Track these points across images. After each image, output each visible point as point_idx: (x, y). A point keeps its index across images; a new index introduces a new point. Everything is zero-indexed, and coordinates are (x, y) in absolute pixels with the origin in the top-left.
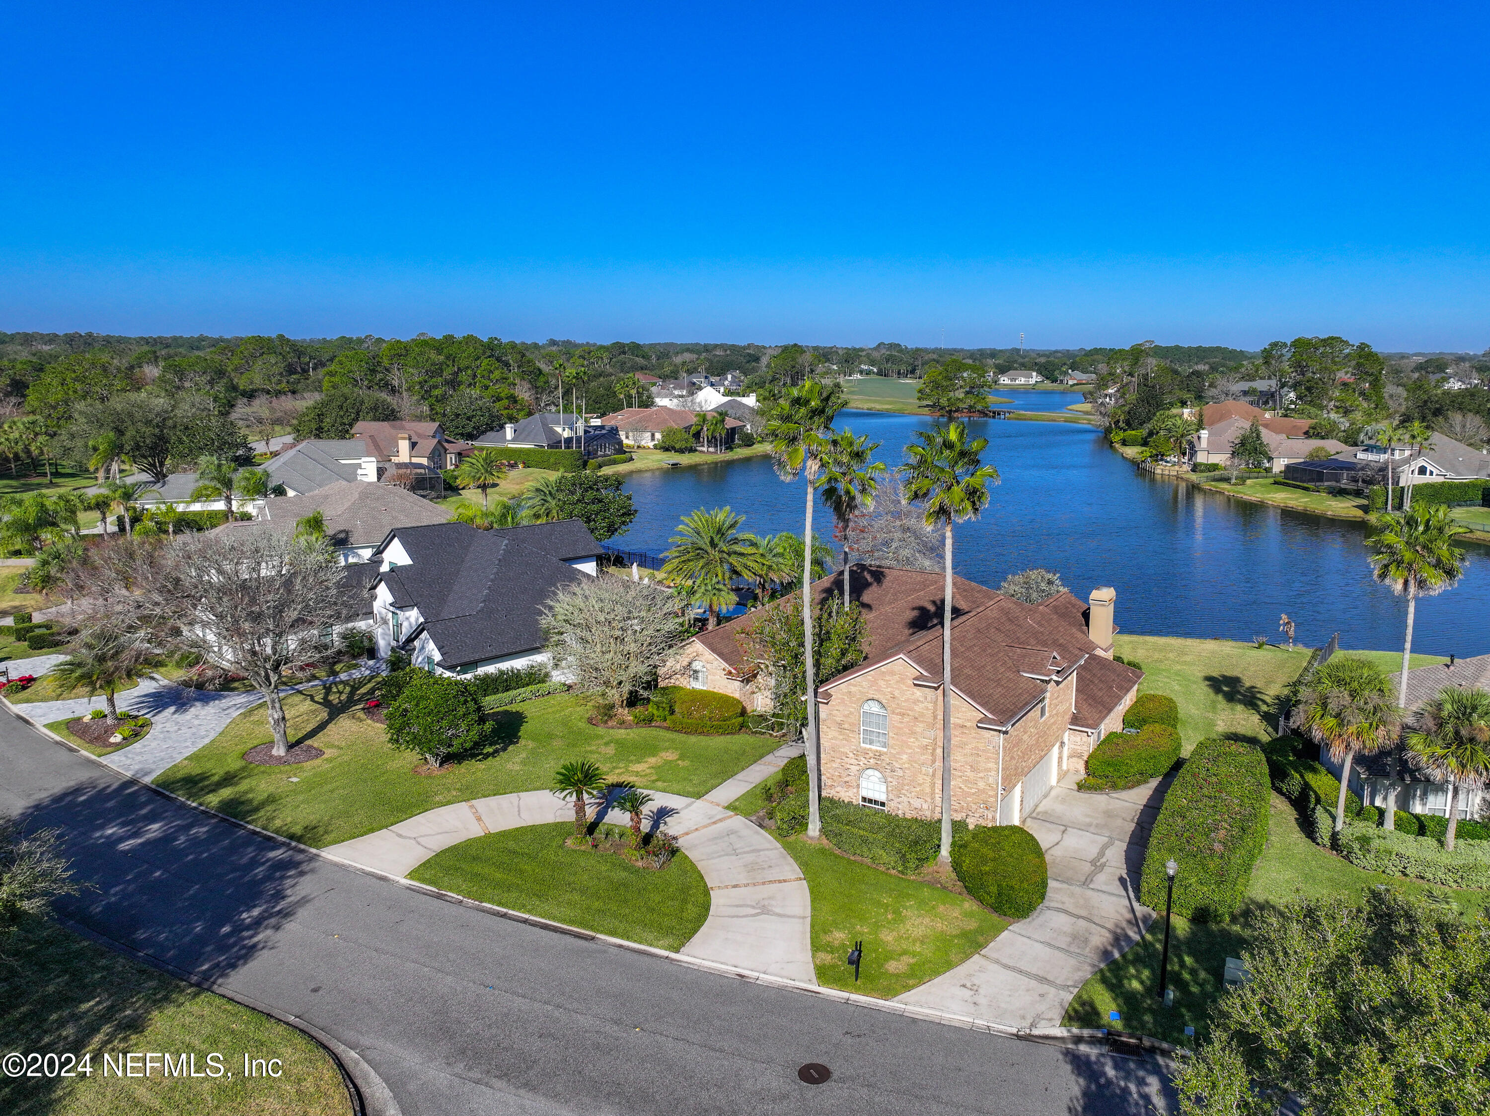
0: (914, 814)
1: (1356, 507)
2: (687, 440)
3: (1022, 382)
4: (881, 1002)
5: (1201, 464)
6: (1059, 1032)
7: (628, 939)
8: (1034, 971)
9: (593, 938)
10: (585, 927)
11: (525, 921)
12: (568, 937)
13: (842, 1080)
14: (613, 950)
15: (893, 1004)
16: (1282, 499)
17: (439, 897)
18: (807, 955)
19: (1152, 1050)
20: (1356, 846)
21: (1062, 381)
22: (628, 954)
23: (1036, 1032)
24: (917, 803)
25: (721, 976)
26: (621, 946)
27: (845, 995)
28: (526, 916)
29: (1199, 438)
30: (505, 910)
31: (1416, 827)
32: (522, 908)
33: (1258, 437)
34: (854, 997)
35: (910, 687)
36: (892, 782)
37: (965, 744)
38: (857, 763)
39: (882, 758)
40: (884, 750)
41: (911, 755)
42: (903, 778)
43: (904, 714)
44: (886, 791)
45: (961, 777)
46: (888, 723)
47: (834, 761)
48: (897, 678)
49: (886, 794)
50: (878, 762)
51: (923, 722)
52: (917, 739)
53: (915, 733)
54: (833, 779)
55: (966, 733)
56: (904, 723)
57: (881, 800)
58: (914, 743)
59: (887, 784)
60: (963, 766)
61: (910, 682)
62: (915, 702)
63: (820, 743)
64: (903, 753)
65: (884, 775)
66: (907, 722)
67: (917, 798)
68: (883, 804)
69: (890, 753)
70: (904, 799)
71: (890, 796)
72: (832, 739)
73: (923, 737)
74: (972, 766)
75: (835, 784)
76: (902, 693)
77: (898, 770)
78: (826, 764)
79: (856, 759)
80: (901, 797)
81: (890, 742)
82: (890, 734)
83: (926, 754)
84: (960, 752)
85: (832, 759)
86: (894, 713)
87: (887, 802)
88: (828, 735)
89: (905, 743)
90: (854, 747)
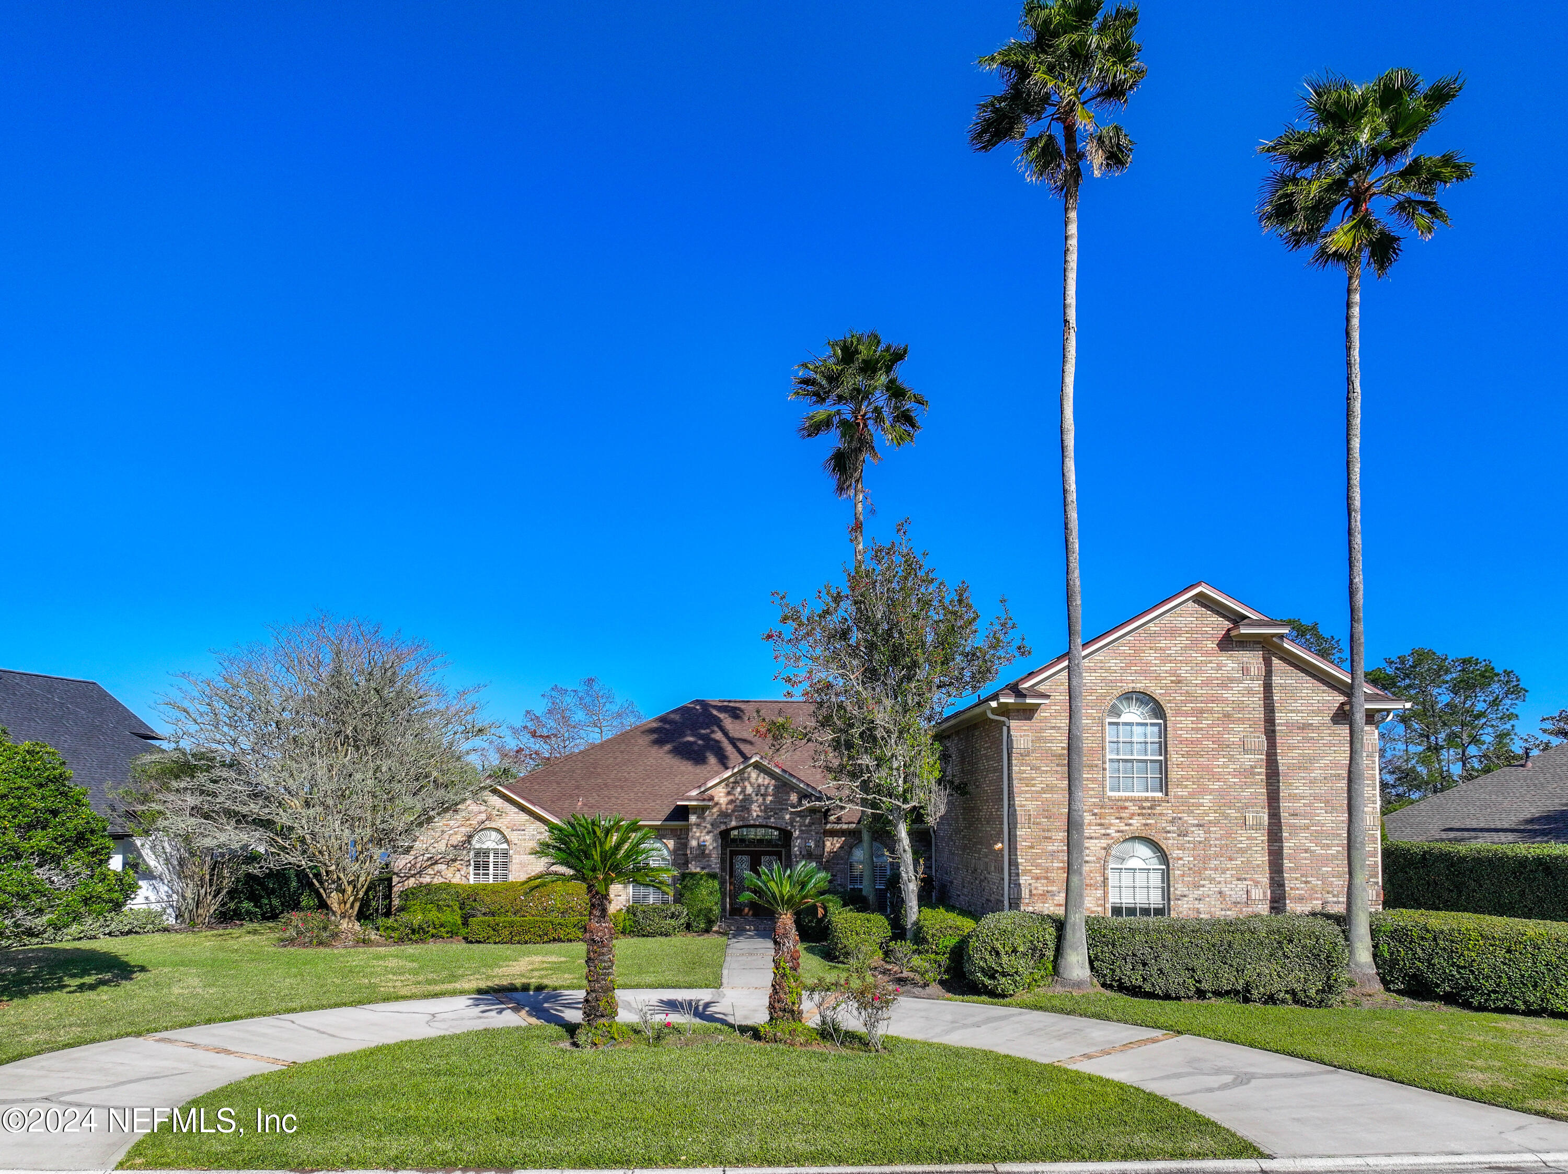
0: (1235, 915)
24: (1236, 891)
35: (1212, 655)
36: (1182, 858)
37: (1312, 759)
38: (1103, 831)
39: (1158, 810)
40: (1160, 795)
41: (1221, 793)
42: (1206, 843)
43: (1202, 711)
44: (1163, 882)
45: (1307, 828)
46: (1166, 737)
47: (1050, 838)
48: (1183, 640)
49: (1163, 888)
50: (1149, 821)
51: (1241, 721)
52: (1231, 758)
53: (1228, 746)
54: (1047, 878)
55: (1312, 738)
56: (1201, 729)
57: (1152, 906)
58: (1225, 766)
59: (1168, 866)
60: (1310, 805)
61: (1212, 645)
62: (1226, 683)
63: (1014, 805)
64: (1204, 791)
65: (1164, 847)
66: (1209, 726)
67: (1238, 880)
68: (1159, 912)
69: (1176, 797)
70: (1209, 889)
71: (1178, 888)
72: (1043, 791)
73: (1246, 751)
74: (1327, 802)
75: (1054, 888)
76: (1198, 668)
77: (1194, 829)
78: (1032, 847)
79: (1101, 825)
80: (1203, 886)
81: (1174, 774)
82: (1174, 758)
83: (1253, 784)
84: (1304, 778)
85: (1047, 834)
86: (1178, 712)
87: (1169, 904)
88: (1034, 785)
89: (1207, 769)
90: (1094, 800)
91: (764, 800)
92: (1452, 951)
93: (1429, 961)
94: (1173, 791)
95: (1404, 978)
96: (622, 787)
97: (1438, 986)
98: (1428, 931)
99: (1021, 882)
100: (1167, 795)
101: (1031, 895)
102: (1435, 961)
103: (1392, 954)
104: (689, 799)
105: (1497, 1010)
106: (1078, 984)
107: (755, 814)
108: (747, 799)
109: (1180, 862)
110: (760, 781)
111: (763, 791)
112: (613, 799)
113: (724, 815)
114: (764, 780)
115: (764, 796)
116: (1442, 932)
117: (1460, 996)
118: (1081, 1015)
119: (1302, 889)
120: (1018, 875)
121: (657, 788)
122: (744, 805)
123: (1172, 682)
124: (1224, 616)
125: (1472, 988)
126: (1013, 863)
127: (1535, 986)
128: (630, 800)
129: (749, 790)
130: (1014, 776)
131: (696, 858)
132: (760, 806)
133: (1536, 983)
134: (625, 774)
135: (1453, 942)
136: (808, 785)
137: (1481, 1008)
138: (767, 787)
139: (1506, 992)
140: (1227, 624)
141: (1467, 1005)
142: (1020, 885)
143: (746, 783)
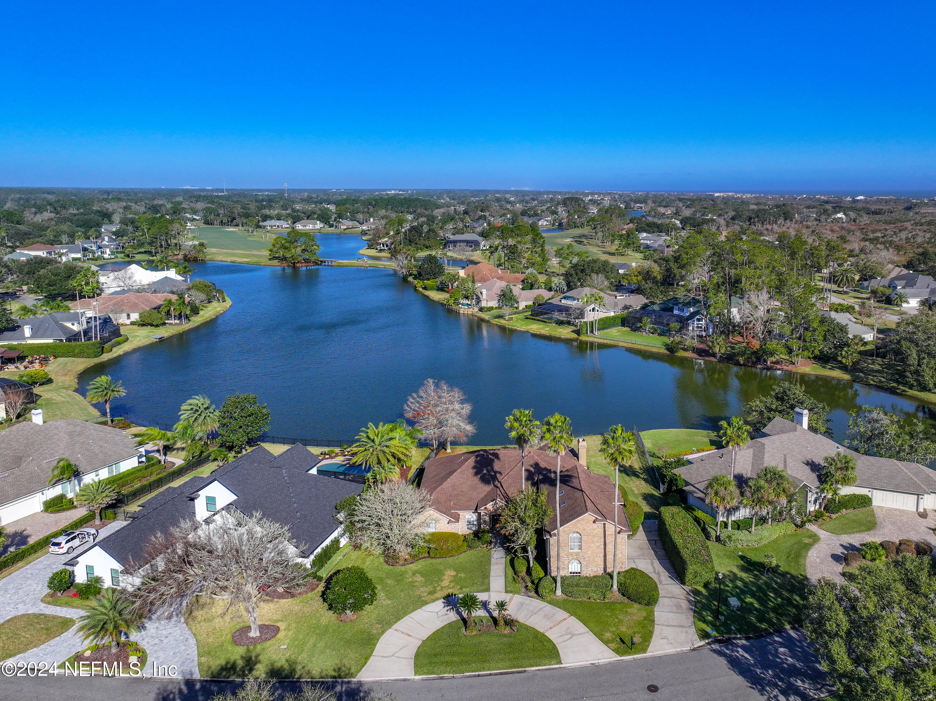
0: (595, 574)
1: (572, 332)
2: (161, 318)
3: (311, 228)
4: (644, 655)
5: (485, 308)
6: (702, 643)
7: (539, 666)
8: (676, 624)
9: (525, 671)
10: (518, 667)
11: (490, 675)
12: (515, 674)
13: (663, 686)
14: (538, 672)
15: (648, 654)
16: (538, 329)
17: (442, 678)
18: (605, 647)
19: (729, 639)
20: (727, 540)
21: (336, 226)
22: (546, 672)
23: (696, 646)
24: (595, 569)
25: (586, 667)
26: (539, 670)
27: (631, 657)
28: (489, 672)
29: (481, 293)
30: (477, 673)
31: (736, 526)
32: (484, 669)
33: (511, 291)
34: (635, 656)
36: (584, 563)
39: (579, 554)
40: (580, 551)
41: (592, 551)
42: (589, 560)
43: (589, 535)
46: (581, 540)
49: (580, 569)
50: (577, 557)
51: (597, 537)
52: (595, 544)
54: (556, 568)
56: (589, 539)
58: (593, 546)
59: (581, 565)
62: (594, 530)
63: (550, 554)
64: (589, 550)
65: (581, 561)
67: (595, 567)
69: (583, 552)
71: (583, 569)
73: (598, 543)
77: (587, 558)
78: (554, 562)
79: (567, 558)
80: (588, 568)
81: (583, 548)
82: (583, 544)
83: (599, 549)
85: (556, 560)
86: (584, 536)
87: (581, 572)
88: (554, 550)
89: (590, 546)
90: (566, 553)
96: (462, 495)
99: (551, 569)
101: (553, 571)
108: (498, 509)
112: (461, 501)
113: (491, 512)
115: (502, 508)
123: (583, 530)
126: (550, 565)
128: (465, 501)
130: (550, 549)
131: (484, 523)
140: (594, 518)
143: (497, 505)
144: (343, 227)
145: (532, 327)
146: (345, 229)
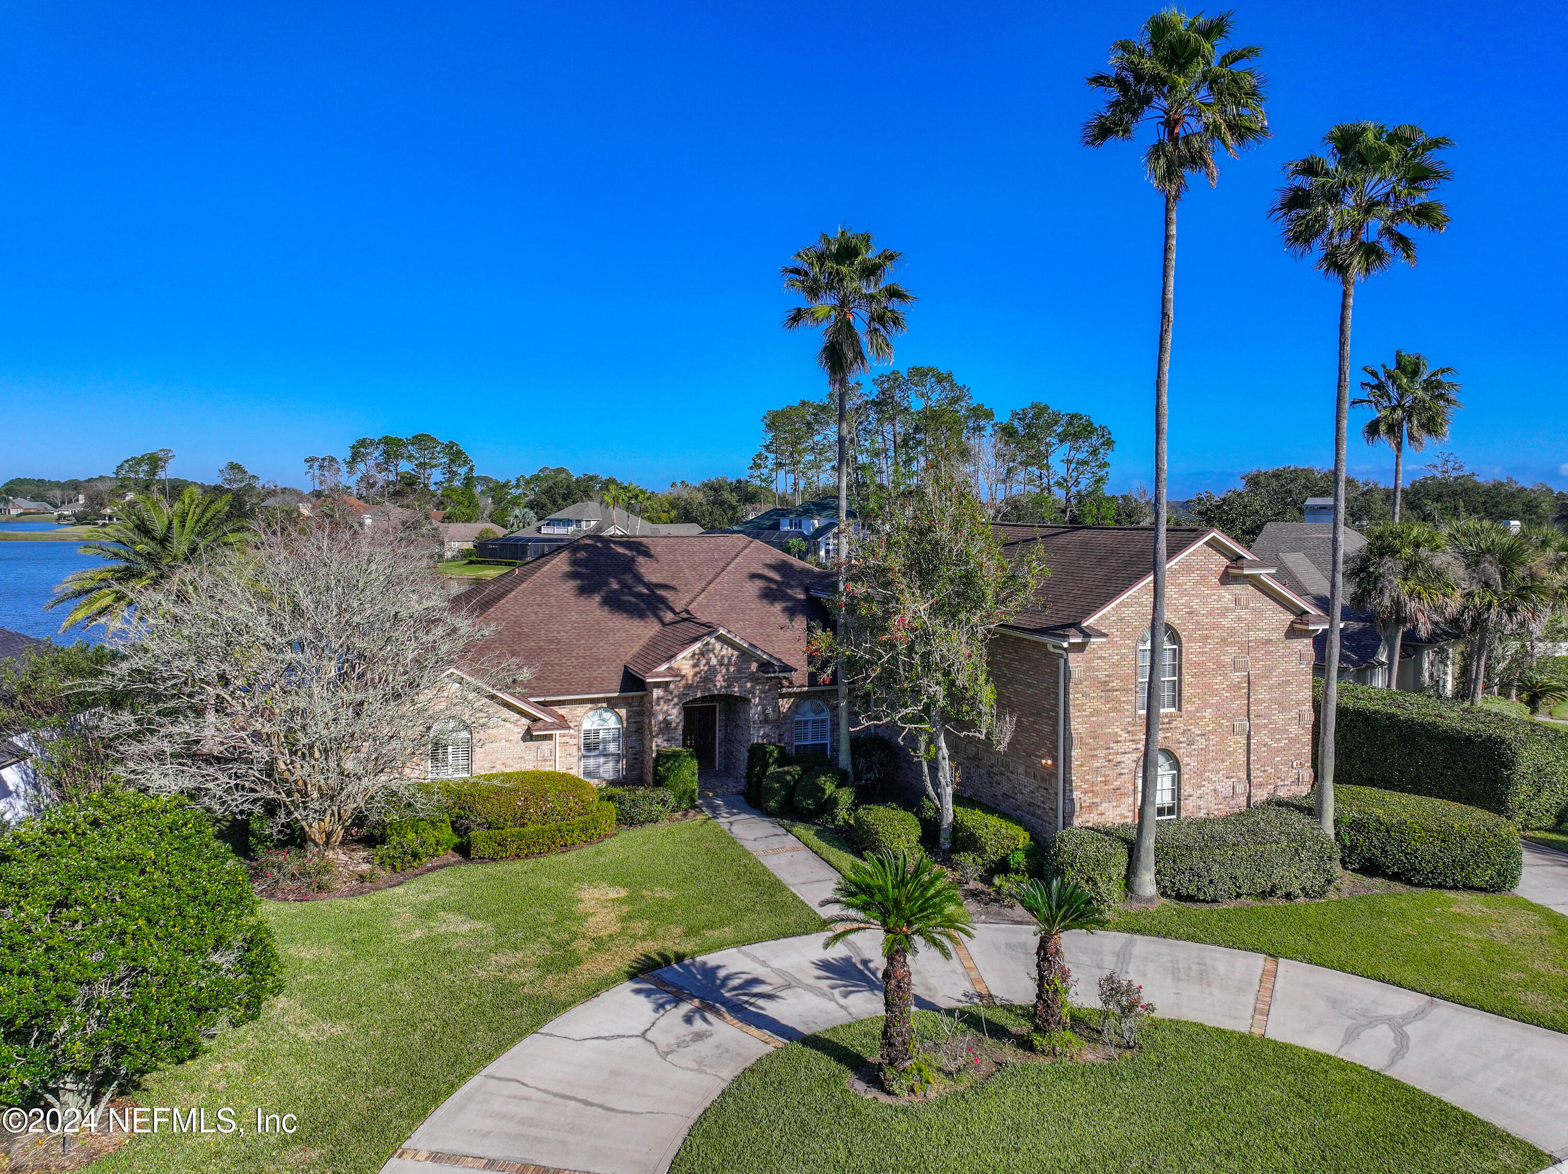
0: (1224, 808)
24: (1226, 787)
35: (1214, 588)
36: (1189, 763)
37: (1271, 669)
38: (1134, 746)
39: (1174, 724)
40: (1173, 710)
41: (1218, 706)
42: (1205, 750)
43: (1207, 637)
44: (1173, 785)
45: (1266, 726)
46: (1180, 660)
47: (1096, 756)
48: (1195, 576)
49: (1173, 790)
50: (1167, 735)
51: (1233, 644)
52: (1225, 676)
53: (1224, 666)
54: (1092, 791)
55: (1272, 652)
56: (1206, 652)
57: (1166, 805)
58: (1221, 683)
59: (1179, 771)
60: (1269, 707)
61: (1215, 580)
62: (1224, 612)
63: (1070, 729)
64: (1206, 705)
65: (1178, 756)
66: (1211, 650)
67: (1227, 778)
68: (1171, 811)
69: (1187, 712)
70: (1208, 788)
71: (1186, 790)
72: (1091, 715)
73: (1235, 670)
74: (1280, 704)
75: (1098, 800)
76: (1204, 601)
77: (1198, 738)
78: (1082, 765)
79: (1133, 741)
80: (1204, 786)
81: (1187, 692)
82: (1187, 678)
83: (1241, 696)
84: (1265, 685)
85: (1092, 753)
86: (1190, 640)
87: (1179, 803)
88: (1085, 710)
89: (1208, 686)
90: (1128, 719)
91: (728, 670)
92: (1402, 841)
93: (1383, 849)
94: (1185, 706)
95: (1360, 860)
96: (559, 651)
97: (1388, 867)
98: (1381, 824)
99: (1074, 797)
100: (1180, 710)
101: (1081, 808)
102: (1388, 848)
103: (1352, 841)
104: (658, 676)
105: (1433, 886)
106: (1150, 900)
107: (718, 684)
108: (712, 671)
109: (1188, 767)
110: (724, 652)
111: (726, 661)
112: (557, 667)
113: (689, 687)
114: (727, 651)
115: (727, 666)
116: (1393, 826)
117: (1404, 875)
118: (1177, 938)
119: (1261, 777)
120: (1071, 791)
121: (595, 650)
122: (708, 678)
123: (1187, 613)
124: (1224, 555)
125: (1415, 869)
126: (1067, 781)
127: (1462, 868)
128: (574, 667)
129: (714, 661)
130: (1071, 703)
131: (661, 731)
132: (723, 676)
133: (1463, 866)
134: (555, 634)
135: (1401, 833)
136: (771, 656)
137: (1420, 885)
138: (730, 658)
139: (1441, 873)
140: (1226, 562)
141: (1409, 882)
142: (1073, 800)
143: (711, 655)
144: (14, 512)
145: (486, 572)
146: (18, 516)
